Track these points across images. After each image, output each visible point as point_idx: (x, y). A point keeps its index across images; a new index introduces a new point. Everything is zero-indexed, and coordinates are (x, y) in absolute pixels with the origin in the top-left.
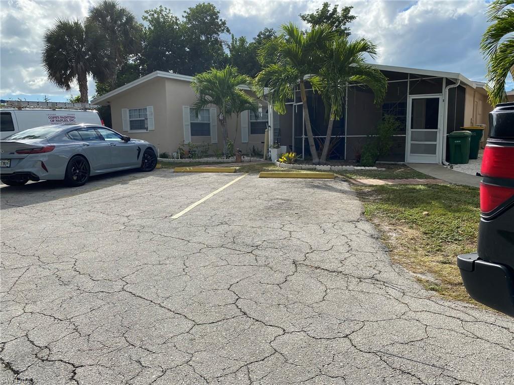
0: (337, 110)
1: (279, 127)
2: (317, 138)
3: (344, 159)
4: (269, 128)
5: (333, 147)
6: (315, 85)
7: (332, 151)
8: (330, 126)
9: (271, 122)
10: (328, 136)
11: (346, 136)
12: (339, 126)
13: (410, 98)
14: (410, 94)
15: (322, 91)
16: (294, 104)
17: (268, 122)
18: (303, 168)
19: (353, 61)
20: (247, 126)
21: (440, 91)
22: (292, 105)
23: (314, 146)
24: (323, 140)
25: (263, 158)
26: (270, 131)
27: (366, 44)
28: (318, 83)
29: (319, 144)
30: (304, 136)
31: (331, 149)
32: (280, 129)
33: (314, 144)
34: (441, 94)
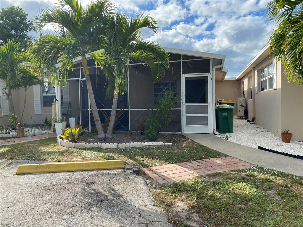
0: (121, 83)
1: (69, 101)
2: (102, 111)
3: (128, 130)
4: (57, 101)
5: (118, 120)
6: (98, 60)
7: (117, 123)
8: (115, 101)
9: (58, 96)
10: (114, 110)
11: (129, 109)
12: (122, 100)
13: (183, 77)
14: (182, 73)
15: (104, 67)
16: (80, 79)
17: (55, 96)
18: (86, 147)
19: (134, 39)
20: (39, 99)
21: (208, 71)
22: (78, 80)
23: (100, 121)
24: (109, 113)
25: (51, 130)
26: (57, 104)
27: (147, 19)
28: (101, 58)
29: (104, 117)
30: (89, 109)
31: (117, 121)
32: (70, 102)
33: (99, 118)
34: (209, 73)
